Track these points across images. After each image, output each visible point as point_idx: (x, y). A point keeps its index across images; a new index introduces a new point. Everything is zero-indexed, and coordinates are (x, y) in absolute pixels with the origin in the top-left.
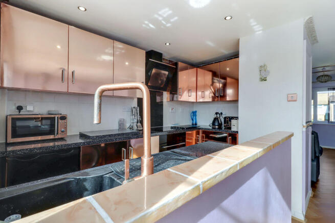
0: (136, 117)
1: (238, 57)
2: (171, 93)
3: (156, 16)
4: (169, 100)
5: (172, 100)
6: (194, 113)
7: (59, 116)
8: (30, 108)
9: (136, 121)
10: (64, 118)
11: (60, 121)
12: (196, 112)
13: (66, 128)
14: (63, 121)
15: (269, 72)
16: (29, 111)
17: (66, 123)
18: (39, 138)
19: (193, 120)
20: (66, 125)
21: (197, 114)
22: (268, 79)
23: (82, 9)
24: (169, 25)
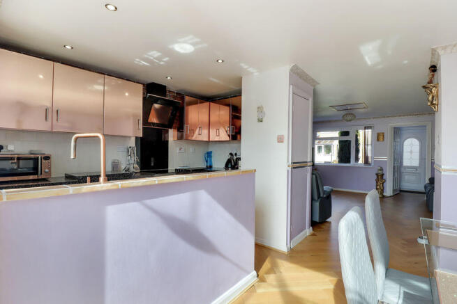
0: (133, 159)
1: (241, 95)
2: (178, 131)
3: (146, 56)
4: (176, 139)
5: (181, 138)
6: (209, 154)
7: (43, 156)
8: (11, 148)
9: (132, 162)
10: (47, 158)
11: (44, 161)
12: (211, 152)
13: (50, 169)
14: (47, 161)
15: (264, 113)
16: (9, 151)
17: (50, 163)
18: (16, 178)
19: (207, 162)
20: (50, 165)
21: (212, 154)
22: (264, 120)
23: (68, 47)
24: (162, 63)
